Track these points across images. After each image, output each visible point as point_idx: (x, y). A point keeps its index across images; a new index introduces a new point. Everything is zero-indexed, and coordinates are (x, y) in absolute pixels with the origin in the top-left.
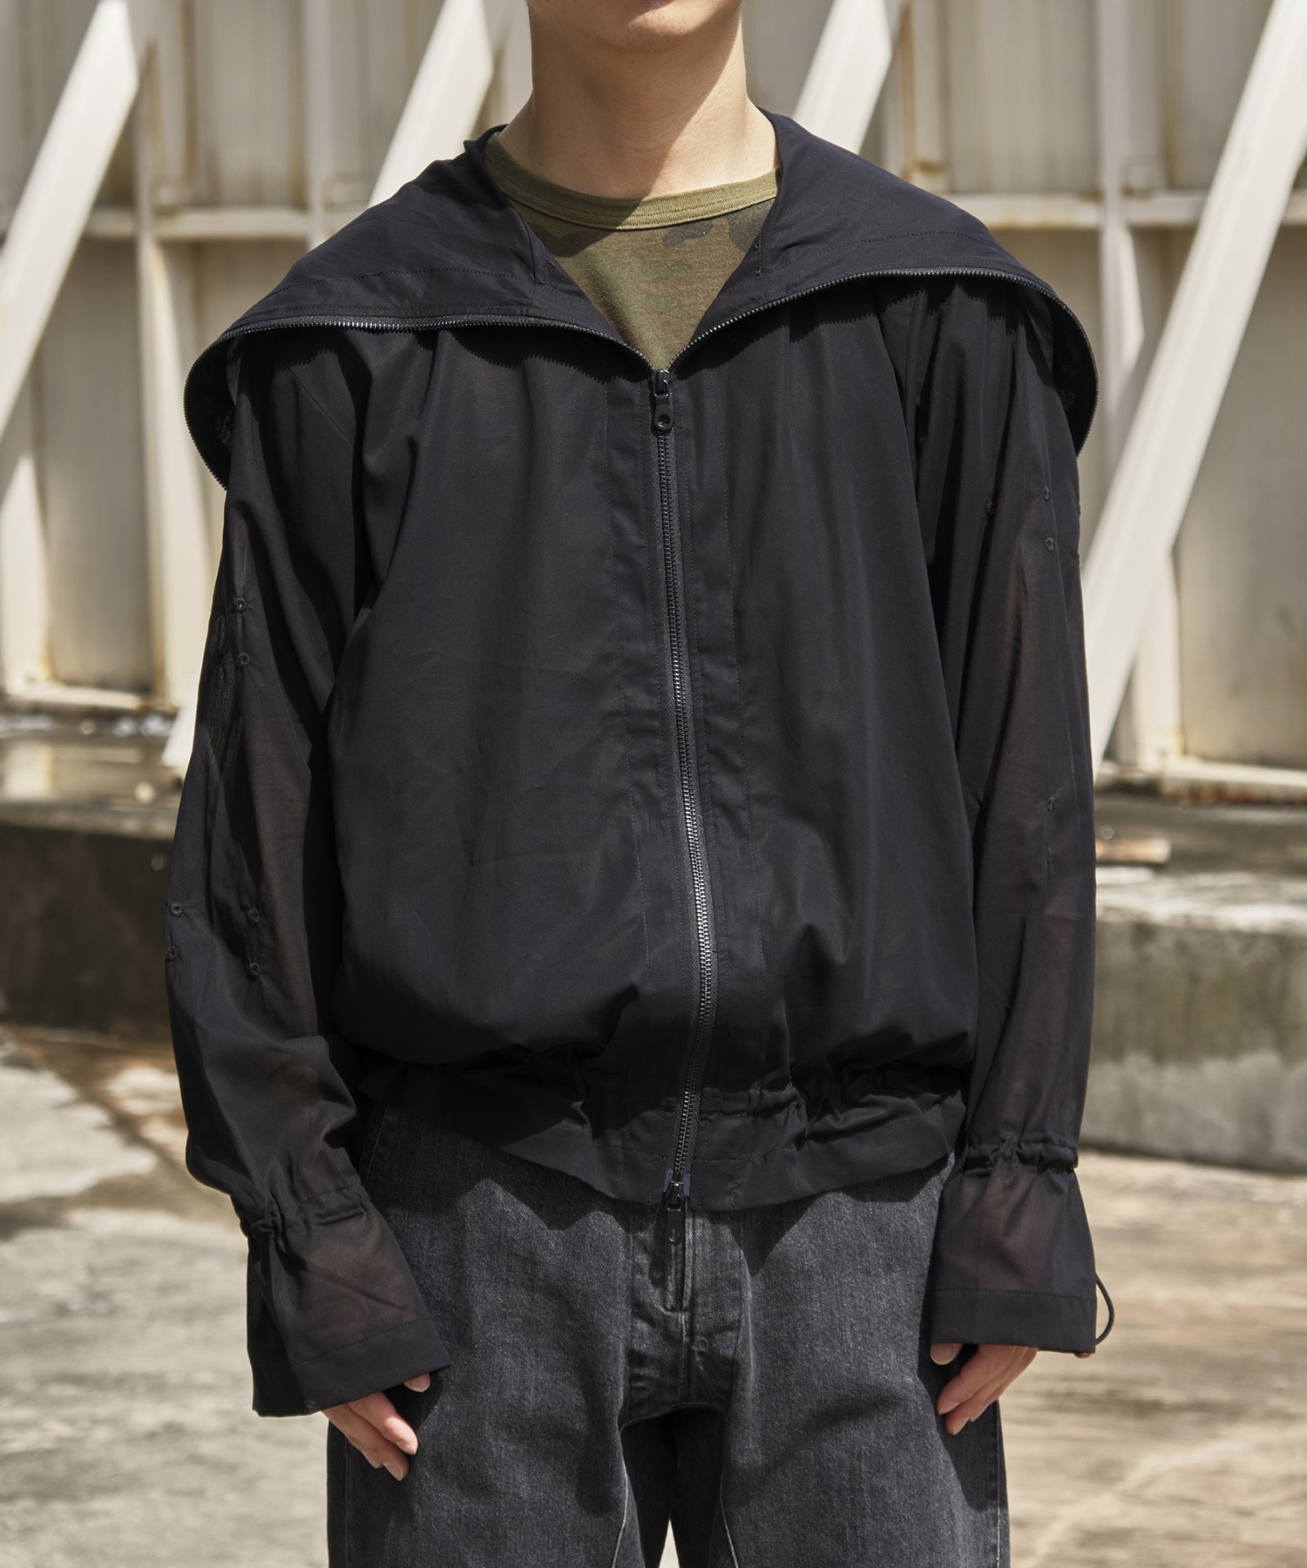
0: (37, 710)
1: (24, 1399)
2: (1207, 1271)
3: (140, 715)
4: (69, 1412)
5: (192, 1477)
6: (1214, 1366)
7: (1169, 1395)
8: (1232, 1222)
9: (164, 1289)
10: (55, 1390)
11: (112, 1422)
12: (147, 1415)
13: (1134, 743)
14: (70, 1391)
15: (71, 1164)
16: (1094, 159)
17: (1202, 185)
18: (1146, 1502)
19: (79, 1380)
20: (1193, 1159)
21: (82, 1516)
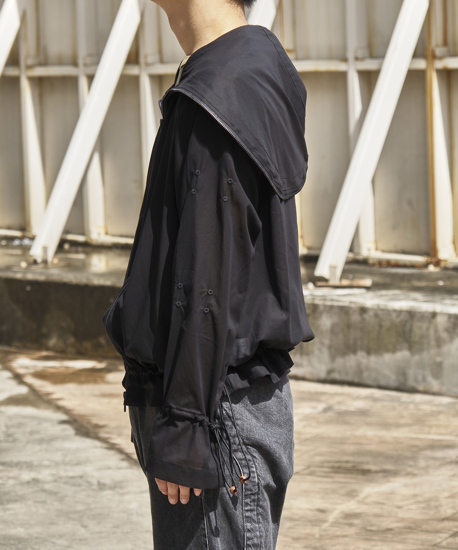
2: (385, 425)
3: (21, 238)
5: (42, 497)
6: (388, 458)
7: (373, 468)
8: (394, 409)
9: (32, 433)
11: (15, 478)
12: (26, 476)
13: (359, 246)
16: (345, 48)
17: (382, 56)
18: (366, 504)
19: (3, 464)
20: (380, 387)
21: (5, 510)
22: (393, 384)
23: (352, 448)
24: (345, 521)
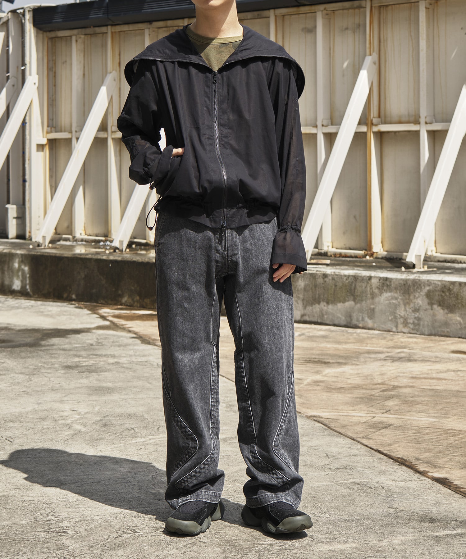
0: (82, 240)
1: (85, 358)
2: (339, 342)
3: (106, 241)
4: (94, 360)
5: (123, 370)
6: (340, 357)
7: (331, 361)
8: (344, 335)
9: (113, 342)
10: (91, 356)
11: (104, 361)
12: (111, 360)
13: (322, 244)
14: (95, 356)
15: (92, 323)
16: (316, 119)
17: (340, 124)
18: (327, 377)
19: (96, 355)
20: (334, 325)
21: (99, 375)
22: (343, 323)
23: (318, 352)
24: (314, 384)
